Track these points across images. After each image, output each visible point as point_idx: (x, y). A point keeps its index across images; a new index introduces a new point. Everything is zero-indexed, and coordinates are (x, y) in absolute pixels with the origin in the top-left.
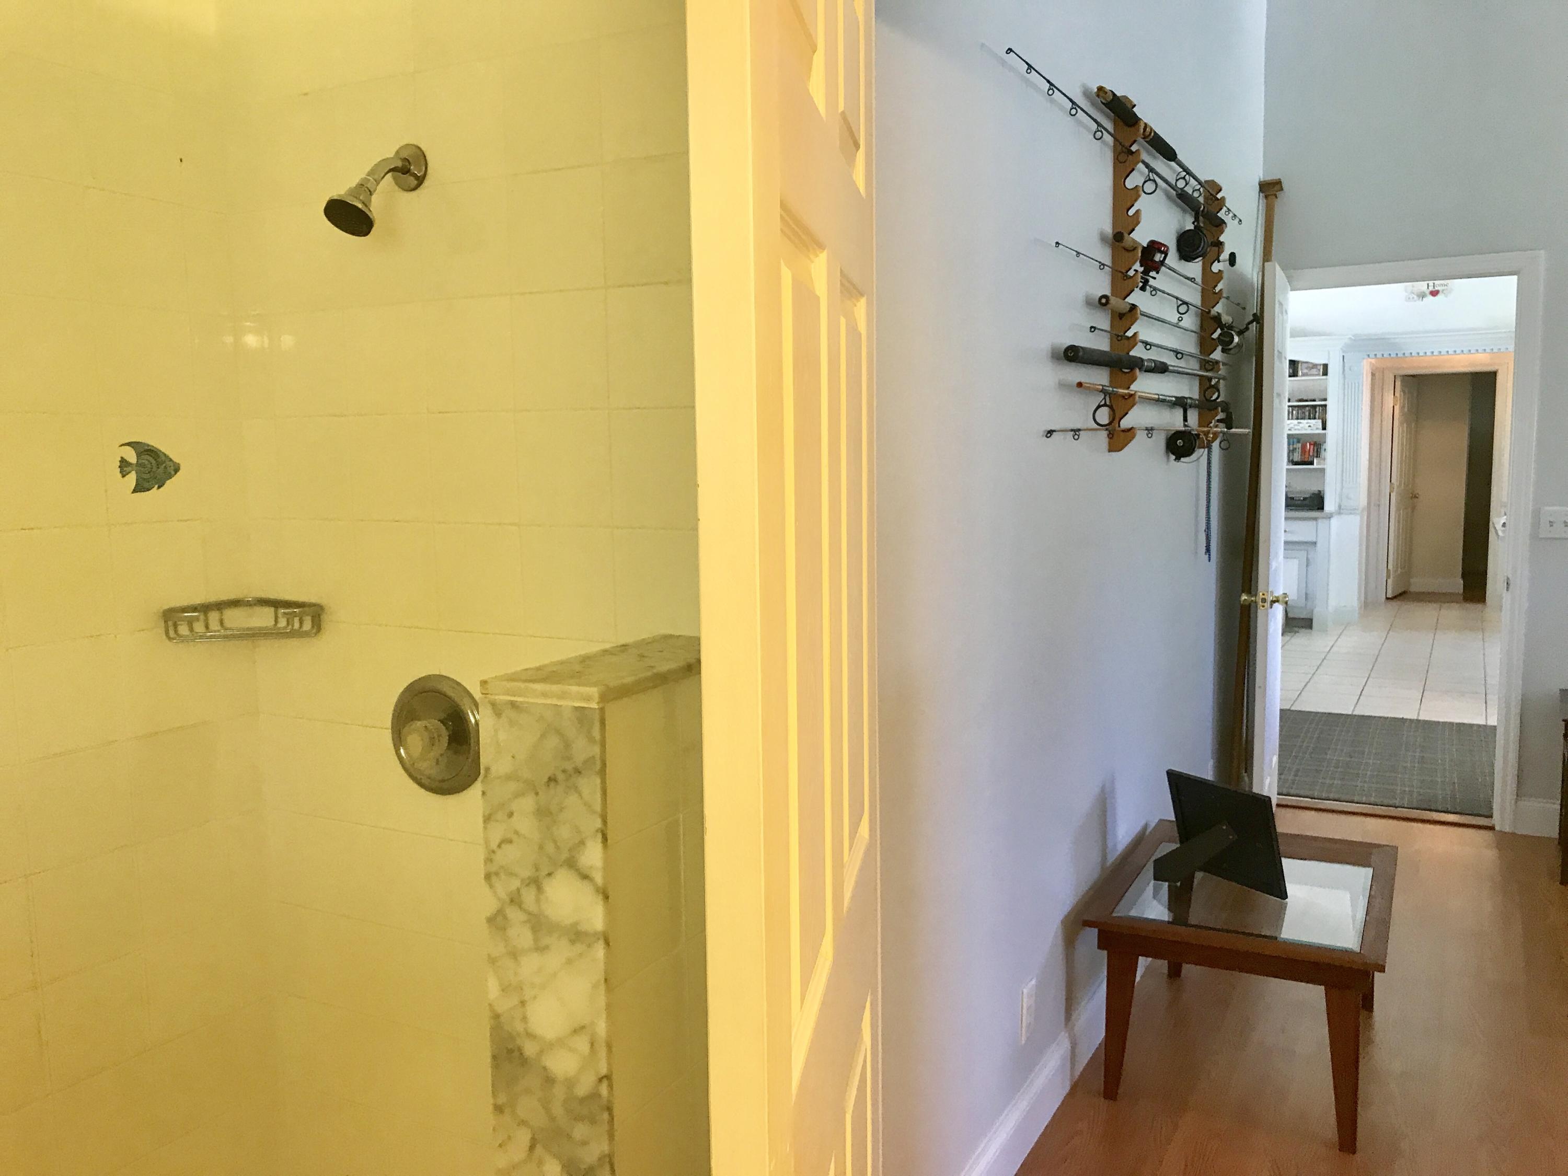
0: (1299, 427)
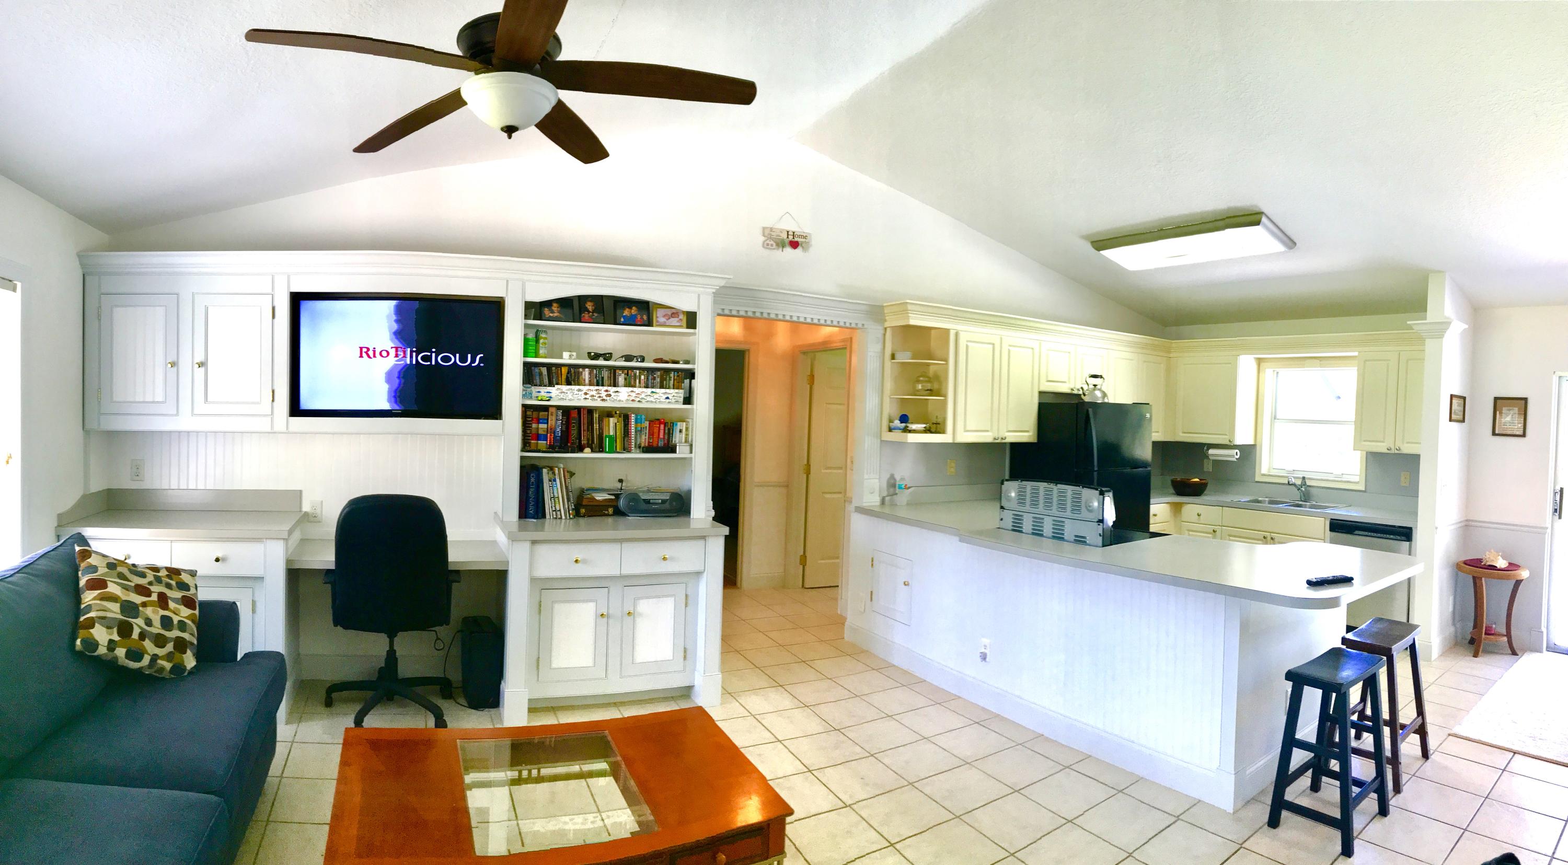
0: (652, 399)
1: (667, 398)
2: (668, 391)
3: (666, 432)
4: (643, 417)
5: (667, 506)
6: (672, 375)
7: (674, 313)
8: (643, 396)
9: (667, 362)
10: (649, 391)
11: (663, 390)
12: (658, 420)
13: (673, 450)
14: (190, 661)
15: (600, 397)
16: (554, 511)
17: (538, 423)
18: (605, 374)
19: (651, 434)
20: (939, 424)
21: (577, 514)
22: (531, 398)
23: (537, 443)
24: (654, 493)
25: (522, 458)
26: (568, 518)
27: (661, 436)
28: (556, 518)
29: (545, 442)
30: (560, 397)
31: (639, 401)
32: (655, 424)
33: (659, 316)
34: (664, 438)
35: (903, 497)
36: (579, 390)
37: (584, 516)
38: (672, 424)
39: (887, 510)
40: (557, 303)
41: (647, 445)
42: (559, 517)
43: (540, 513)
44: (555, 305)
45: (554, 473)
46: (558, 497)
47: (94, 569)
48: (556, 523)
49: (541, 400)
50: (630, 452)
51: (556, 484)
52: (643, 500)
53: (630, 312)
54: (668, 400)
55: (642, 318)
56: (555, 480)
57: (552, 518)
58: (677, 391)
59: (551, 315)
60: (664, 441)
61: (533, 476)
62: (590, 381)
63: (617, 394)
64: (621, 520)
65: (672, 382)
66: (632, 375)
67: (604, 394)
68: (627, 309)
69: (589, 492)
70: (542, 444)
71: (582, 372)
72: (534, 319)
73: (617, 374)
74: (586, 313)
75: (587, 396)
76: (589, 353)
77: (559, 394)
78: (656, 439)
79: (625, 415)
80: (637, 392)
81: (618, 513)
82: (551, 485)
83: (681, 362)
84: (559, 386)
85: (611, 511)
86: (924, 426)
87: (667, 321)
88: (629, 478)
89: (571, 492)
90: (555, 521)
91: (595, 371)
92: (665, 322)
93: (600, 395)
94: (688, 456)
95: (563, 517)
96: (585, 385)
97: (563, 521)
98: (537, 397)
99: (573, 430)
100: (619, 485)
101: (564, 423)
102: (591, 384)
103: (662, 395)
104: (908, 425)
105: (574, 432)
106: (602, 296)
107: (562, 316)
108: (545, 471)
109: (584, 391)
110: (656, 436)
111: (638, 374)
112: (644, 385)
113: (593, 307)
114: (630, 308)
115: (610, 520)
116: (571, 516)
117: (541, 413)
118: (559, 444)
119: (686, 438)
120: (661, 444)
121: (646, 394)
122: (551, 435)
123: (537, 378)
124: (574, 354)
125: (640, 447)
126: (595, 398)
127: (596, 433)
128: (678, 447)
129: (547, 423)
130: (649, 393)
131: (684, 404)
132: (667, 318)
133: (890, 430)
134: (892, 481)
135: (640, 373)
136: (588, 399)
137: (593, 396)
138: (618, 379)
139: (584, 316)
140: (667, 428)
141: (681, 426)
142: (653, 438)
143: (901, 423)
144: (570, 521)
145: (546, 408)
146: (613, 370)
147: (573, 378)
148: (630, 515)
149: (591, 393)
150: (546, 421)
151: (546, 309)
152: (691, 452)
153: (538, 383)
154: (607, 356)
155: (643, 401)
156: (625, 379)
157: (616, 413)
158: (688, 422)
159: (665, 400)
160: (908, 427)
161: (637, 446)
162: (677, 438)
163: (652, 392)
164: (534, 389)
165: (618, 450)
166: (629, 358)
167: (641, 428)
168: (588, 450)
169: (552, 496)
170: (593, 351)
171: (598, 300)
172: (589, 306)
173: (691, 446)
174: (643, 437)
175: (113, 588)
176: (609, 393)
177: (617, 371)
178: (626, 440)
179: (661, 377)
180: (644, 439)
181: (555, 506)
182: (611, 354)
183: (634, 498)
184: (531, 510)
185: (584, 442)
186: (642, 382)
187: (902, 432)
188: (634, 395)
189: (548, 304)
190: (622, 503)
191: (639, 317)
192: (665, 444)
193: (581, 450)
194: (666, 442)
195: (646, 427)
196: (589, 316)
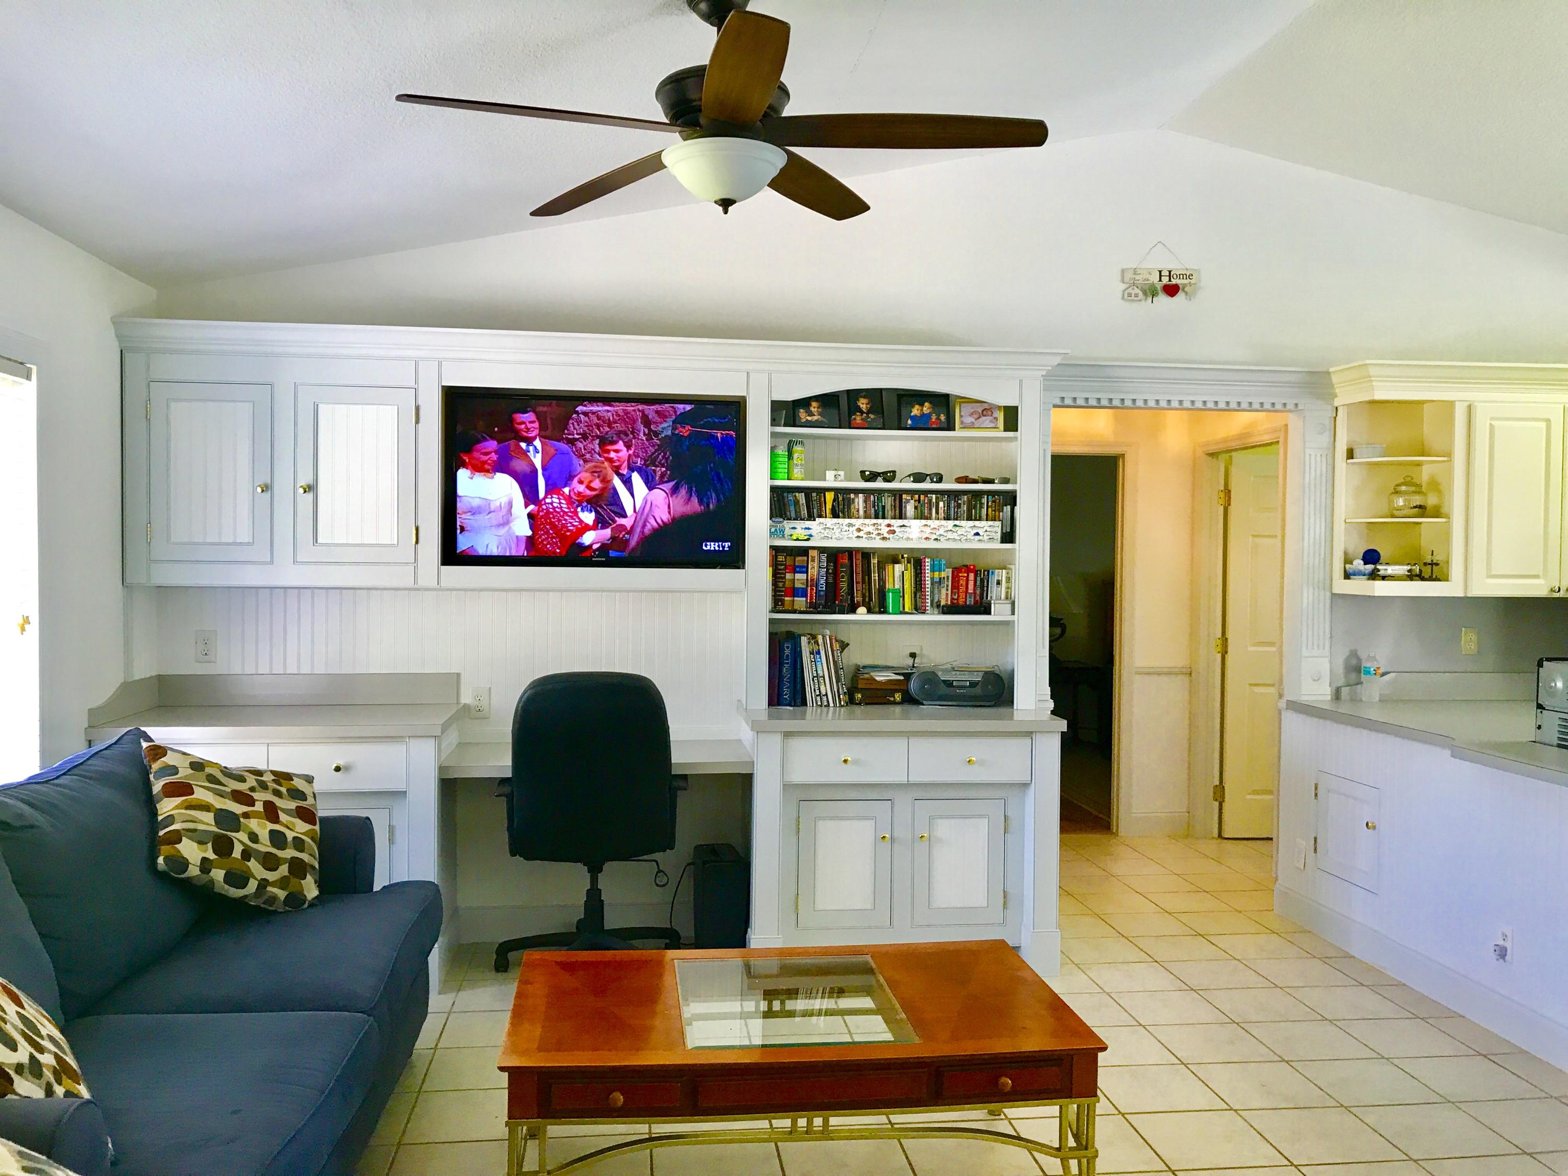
1: (977, 534)
2: (977, 523)
3: (978, 583)
4: (943, 562)
5: (978, 691)
6: (984, 500)
7: (987, 410)
8: (941, 531)
9: (975, 481)
10: (950, 523)
11: (971, 523)
12: (966, 566)
13: (987, 611)
14: (311, 890)
15: (879, 534)
16: (818, 696)
17: (795, 572)
18: (888, 501)
19: (955, 586)
20: (1437, 564)
21: (851, 701)
22: (783, 536)
23: (793, 601)
24: (958, 673)
25: (772, 622)
26: (838, 705)
27: (971, 590)
28: (821, 706)
29: (804, 599)
30: (823, 536)
31: (936, 539)
32: (961, 572)
33: (960, 414)
34: (975, 593)
35: (1373, 689)
36: (850, 525)
37: (860, 704)
38: (986, 572)
39: (1344, 709)
40: (817, 401)
41: (949, 603)
42: (826, 704)
43: (799, 699)
44: (814, 404)
45: (817, 643)
46: (824, 677)
47: (174, 770)
48: (821, 712)
49: (797, 540)
50: (924, 613)
51: (820, 658)
52: (944, 681)
53: (922, 410)
54: (977, 538)
55: (938, 418)
56: (818, 653)
57: (815, 704)
58: (990, 523)
59: (809, 418)
60: (975, 597)
61: (788, 648)
62: (865, 512)
63: (903, 529)
64: (913, 709)
65: (984, 511)
66: (926, 501)
67: (884, 530)
68: (917, 407)
69: (866, 671)
70: (800, 602)
71: (853, 499)
72: (786, 425)
73: (904, 500)
74: (858, 414)
75: (861, 534)
76: (863, 472)
77: (823, 531)
78: (962, 595)
79: (917, 561)
80: (932, 527)
81: (910, 700)
82: (813, 660)
83: (996, 481)
84: (821, 520)
85: (898, 697)
86: (1409, 567)
87: (976, 422)
88: (924, 652)
89: (842, 668)
90: (819, 710)
91: (872, 497)
92: (973, 423)
93: (879, 532)
94: (1010, 618)
95: (831, 704)
96: (858, 518)
97: (831, 709)
98: (791, 535)
99: (842, 581)
100: (910, 661)
101: (830, 571)
102: (867, 516)
103: (970, 530)
104: (1379, 567)
105: (844, 586)
106: (881, 390)
107: (823, 419)
108: (804, 640)
109: (857, 527)
110: (962, 589)
111: (934, 500)
112: (943, 515)
113: (868, 406)
114: (922, 405)
115: (898, 709)
116: (842, 703)
117: (798, 559)
118: (823, 602)
119: (1007, 593)
120: (970, 601)
121: (946, 529)
122: (812, 589)
123: (792, 508)
124: (842, 473)
125: (938, 606)
126: (871, 535)
127: (875, 586)
128: (993, 605)
129: (807, 572)
130: (950, 527)
131: (1002, 542)
132: (976, 416)
133: (1347, 576)
134: (1354, 662)
135: (937, 498)
136: (862, 537)
137: (869, 533)
138: (905, 507)
139: (855, 419)
140: (978, 579)
141: (1002, 575)
142: (958, 593)
143: (1365, 564)
144: (840, 711)
145: (804, 551)
146: (898, 494)
147: (841, 507)
148: (924, 702)
149: (866, 529)
150: (805, 570)
151: (802, 410)
152: (1013, 613)
153: (793, 515)
154: (889, 476)
155: (942, 538)
156: (916, 508)
157: (903, 557)
158: (1011, 569)
159: (973, 538)
160: (1379, 570)
161: (935, 605)
162: (995, 593)
163: (955, 526)
164: (787, 525)
165: (907, 610)
166: (919, 477)
167: (940, 578)
168: (862, 610)
169: (815, 675)
170: (870, 468)
171: (875, 395)
172: (863, 404)
173: (1013, 604)
174: (944, 591)
175: (201, 794)
176: (892, 528)
177: (904, 496)
178: (918, 596)
179: (969, 502)
180: (945, 597)
181: (819, 689)
182: (894, 472)
183: (930, 678)
184: (786, 695)
185: (858, 598)
186: (941, 511)
187: (1369, 579)
188: (928, 530)
189: (805, 403)
190: (913, 685)
191: (934, 417)
192: (976, 602)
193: (853, 610)
194: (978, 598)
195: (948, 577)
196: (862, 419)
